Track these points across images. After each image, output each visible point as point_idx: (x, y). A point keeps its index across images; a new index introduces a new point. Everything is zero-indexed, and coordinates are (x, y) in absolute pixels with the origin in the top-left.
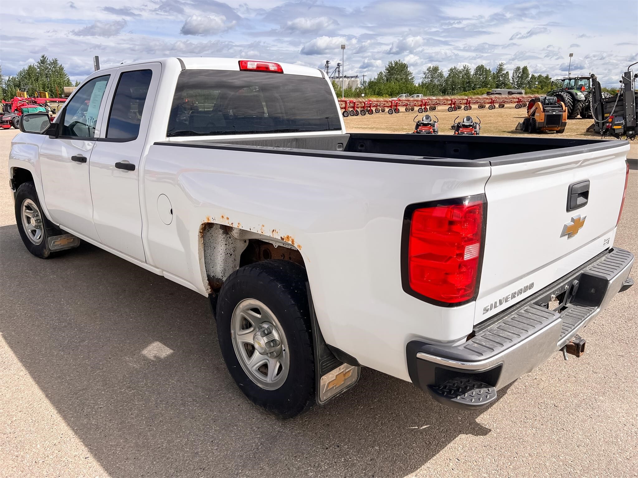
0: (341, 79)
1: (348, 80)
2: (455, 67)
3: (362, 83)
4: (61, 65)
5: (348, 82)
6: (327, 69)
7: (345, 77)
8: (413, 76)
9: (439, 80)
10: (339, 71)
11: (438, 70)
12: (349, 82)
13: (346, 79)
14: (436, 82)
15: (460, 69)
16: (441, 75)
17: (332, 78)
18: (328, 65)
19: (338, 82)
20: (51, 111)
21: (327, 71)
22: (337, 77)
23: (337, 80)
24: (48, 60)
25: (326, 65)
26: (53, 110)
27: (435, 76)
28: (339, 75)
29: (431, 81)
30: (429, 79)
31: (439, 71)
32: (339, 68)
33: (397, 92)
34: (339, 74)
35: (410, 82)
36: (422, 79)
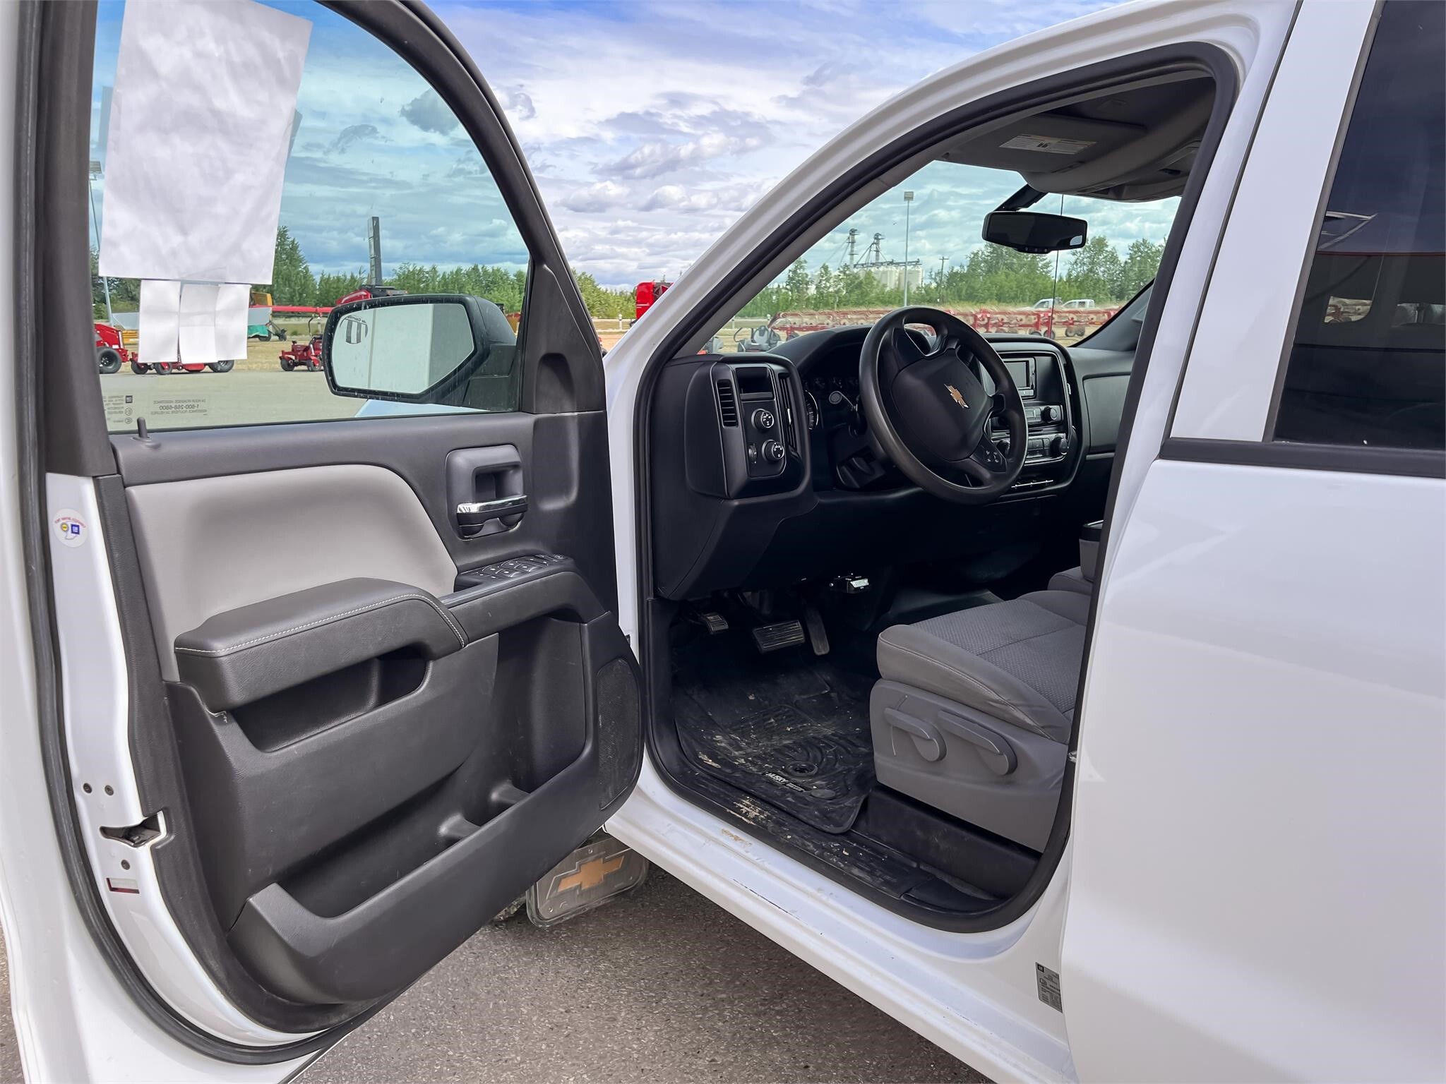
0: (882, 269)
1: (898, 271)
2: (1143, 240)
3: (933, 277)
4: (293, 242)
5: (897, 274)
6: (852, 247)
7: (892, 263)
8: (1047, 261)
9: (1109, 269)
10: (877, 251)
11: (1107, 246)
12: (900, 274)
13: (893, 268)
14: (1101, 274)
15: (1157, 245)
16: (1113, 259)
17: (863, 265)
18: (853, 238)
19: (876, 273)
20: (276, 335)
21: (852, 251)
22: (873, 264)
23: (873, 270)
25: (849, 238)
26: (280, 332)
27: (1098, 259)
28: (877, 259)
29: (1091, 270)
30: (1085, 268)
31: (1109, 249)
32: (877, 244)
33: (1012, 294)
34: (877, 256)
35: (1041, 273)
36: (1068, 266)
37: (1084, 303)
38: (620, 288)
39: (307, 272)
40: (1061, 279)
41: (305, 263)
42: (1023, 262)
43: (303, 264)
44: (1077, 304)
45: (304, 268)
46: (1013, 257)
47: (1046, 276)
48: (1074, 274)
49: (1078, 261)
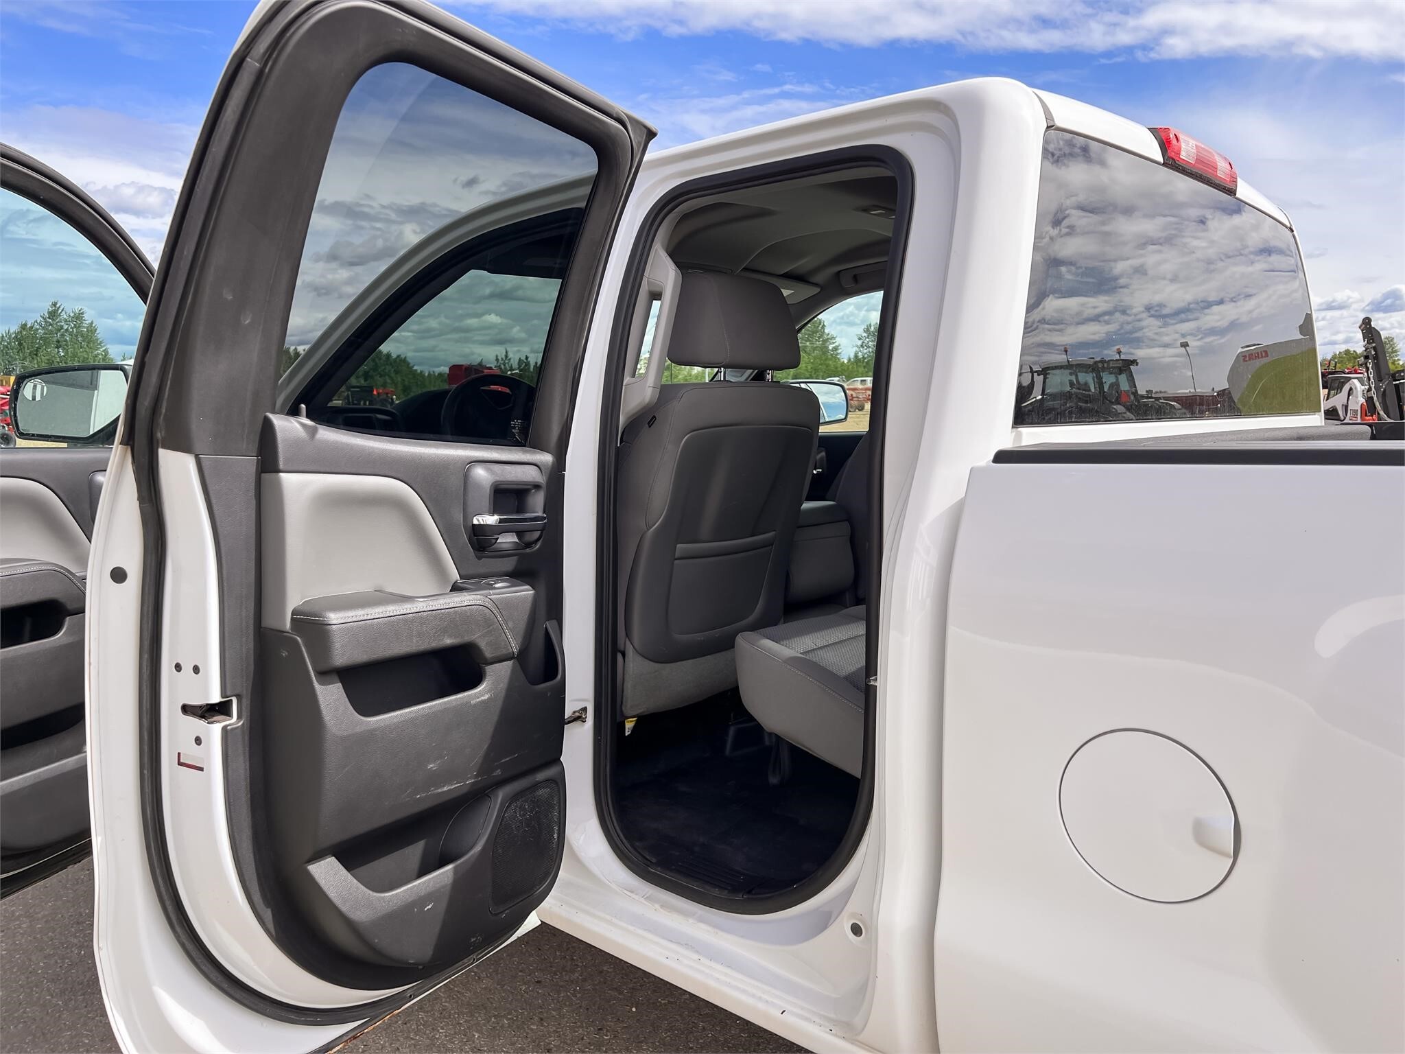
4: (92, 323)
8: (836, 344)
24: (63, 313)
30: (870, 350)
35: (832, 355)
36: (855, 349)
37: (865, 380)
38: (438, 370)
39: (106, 355)
40: (849, 360)
41: (104, 346)
42: (815, 346)
43: (102, 347)
44: (859, 381)
45: (103, 351)
46: (806, 341)
47: (836, 358)
48: (860, 355)
49: (864, 344)
